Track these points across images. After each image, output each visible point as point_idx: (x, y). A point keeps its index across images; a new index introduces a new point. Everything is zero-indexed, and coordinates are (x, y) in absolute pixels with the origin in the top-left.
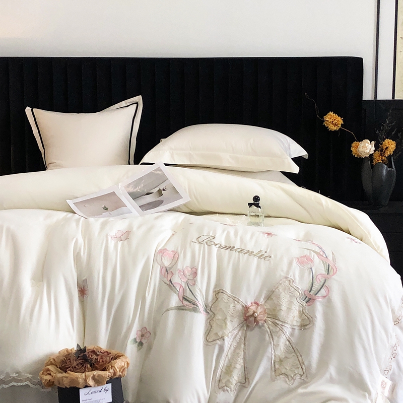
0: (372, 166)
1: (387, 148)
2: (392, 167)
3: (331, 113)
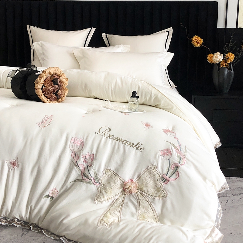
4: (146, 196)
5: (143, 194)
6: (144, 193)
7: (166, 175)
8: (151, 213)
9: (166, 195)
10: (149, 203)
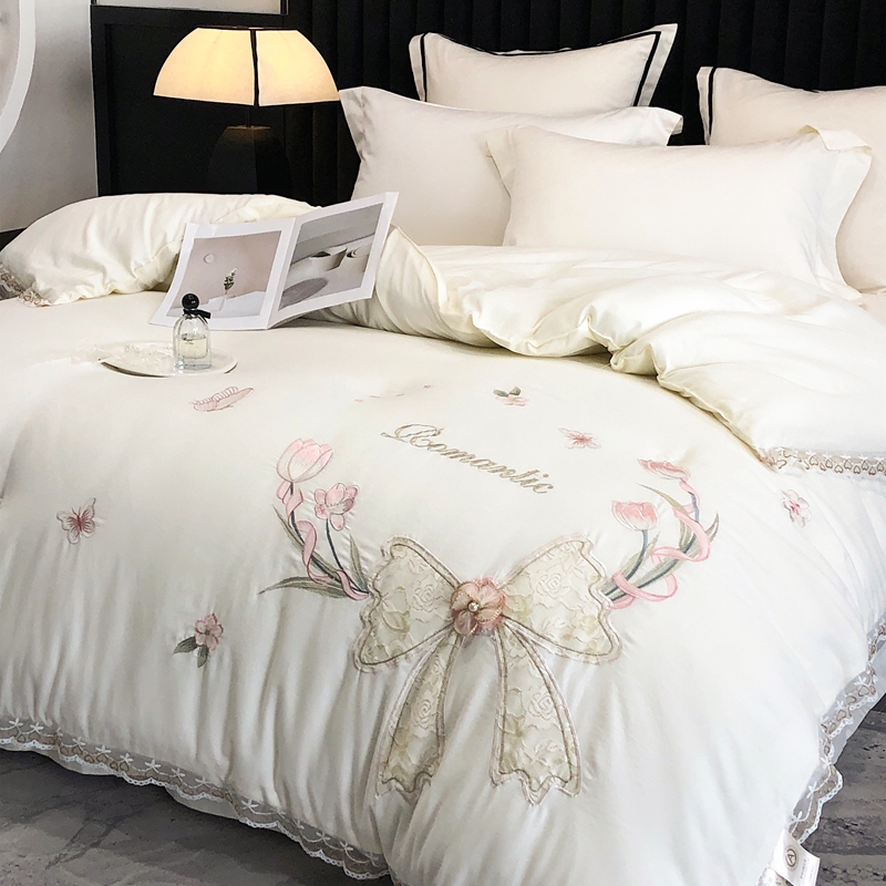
4: (535, 643)
5: (522, 635)
6: (525, 632)
7: (628, 578)
8: (548, 717)
9: (615, 649)
10: (542, 675)
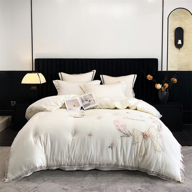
0: (162, 92)
1: (165, 86)
2: (167, 92)
3: (149, 75)
